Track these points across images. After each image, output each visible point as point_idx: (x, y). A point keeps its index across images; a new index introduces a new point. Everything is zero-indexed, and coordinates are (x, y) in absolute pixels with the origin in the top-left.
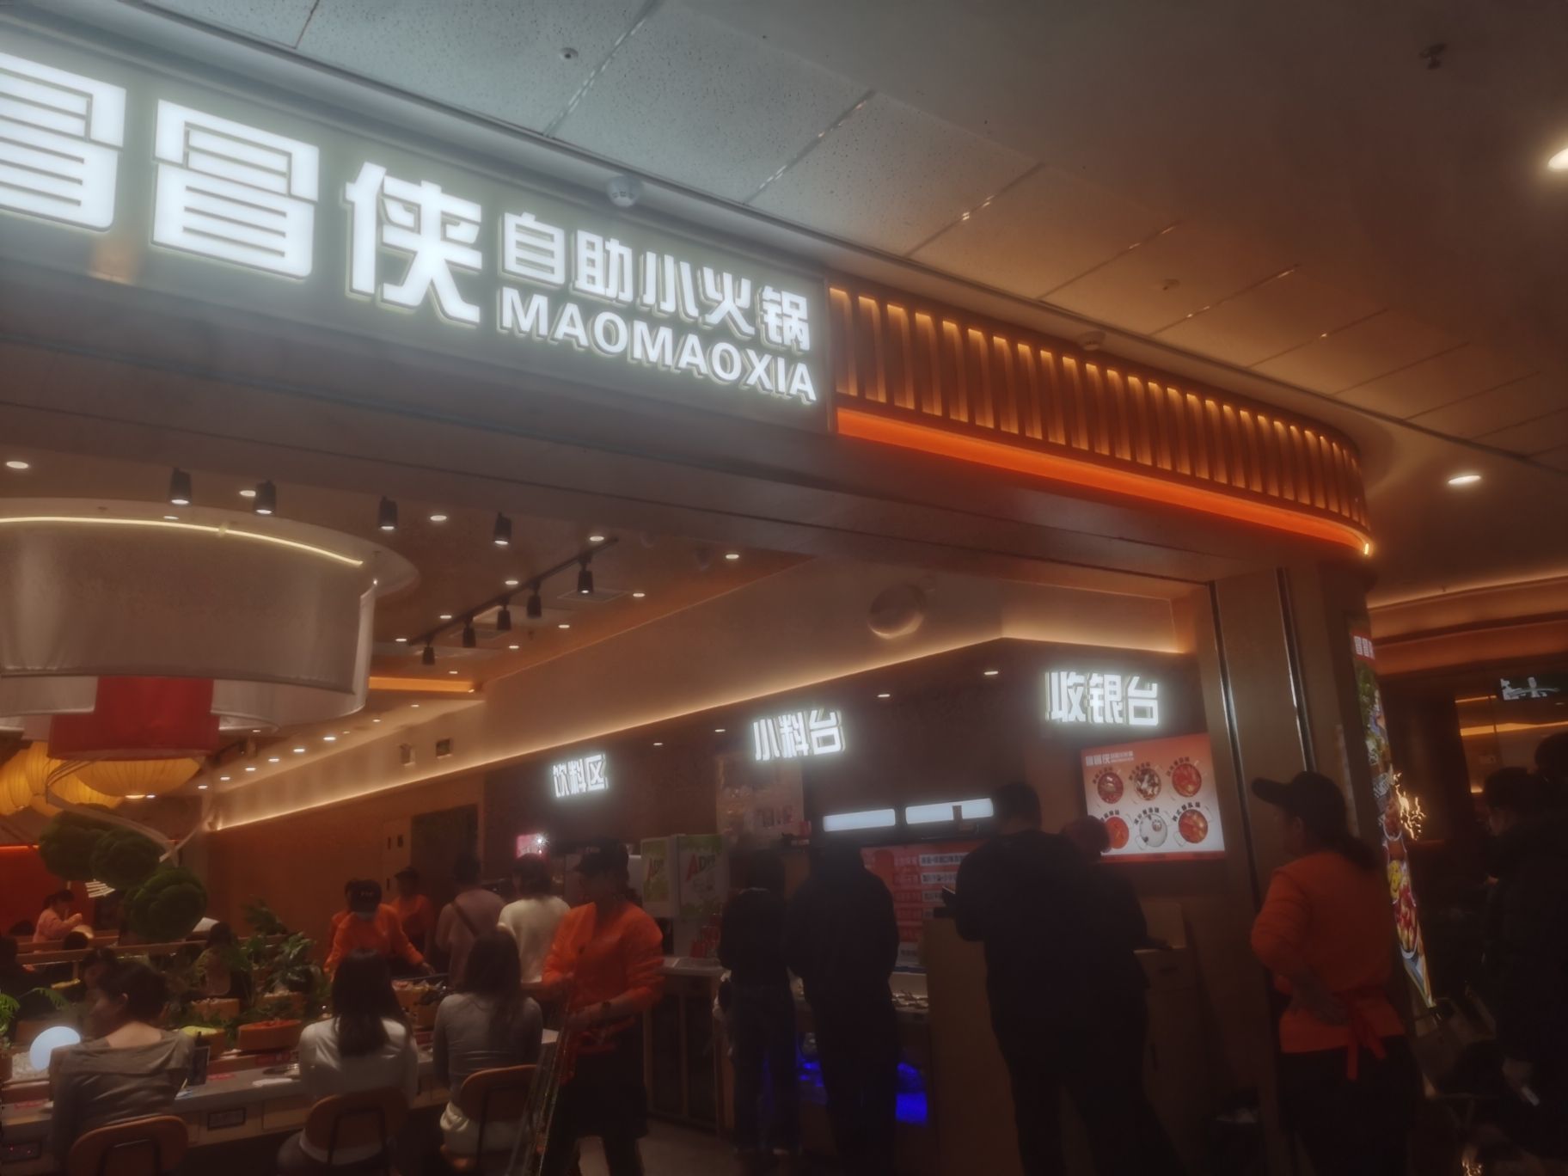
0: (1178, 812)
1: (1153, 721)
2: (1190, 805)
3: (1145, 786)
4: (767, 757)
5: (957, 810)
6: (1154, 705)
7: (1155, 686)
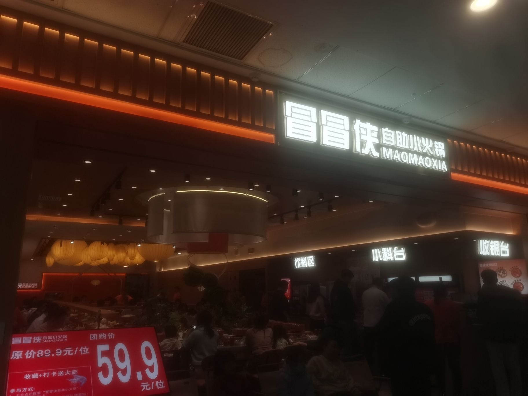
0: (513, 282)
1: (507, 255)
2: (517, 280)
3: (501, 274)
4: (377, 260)
5: (441, 279)
6: (508, 250)
7: (508, 244)
